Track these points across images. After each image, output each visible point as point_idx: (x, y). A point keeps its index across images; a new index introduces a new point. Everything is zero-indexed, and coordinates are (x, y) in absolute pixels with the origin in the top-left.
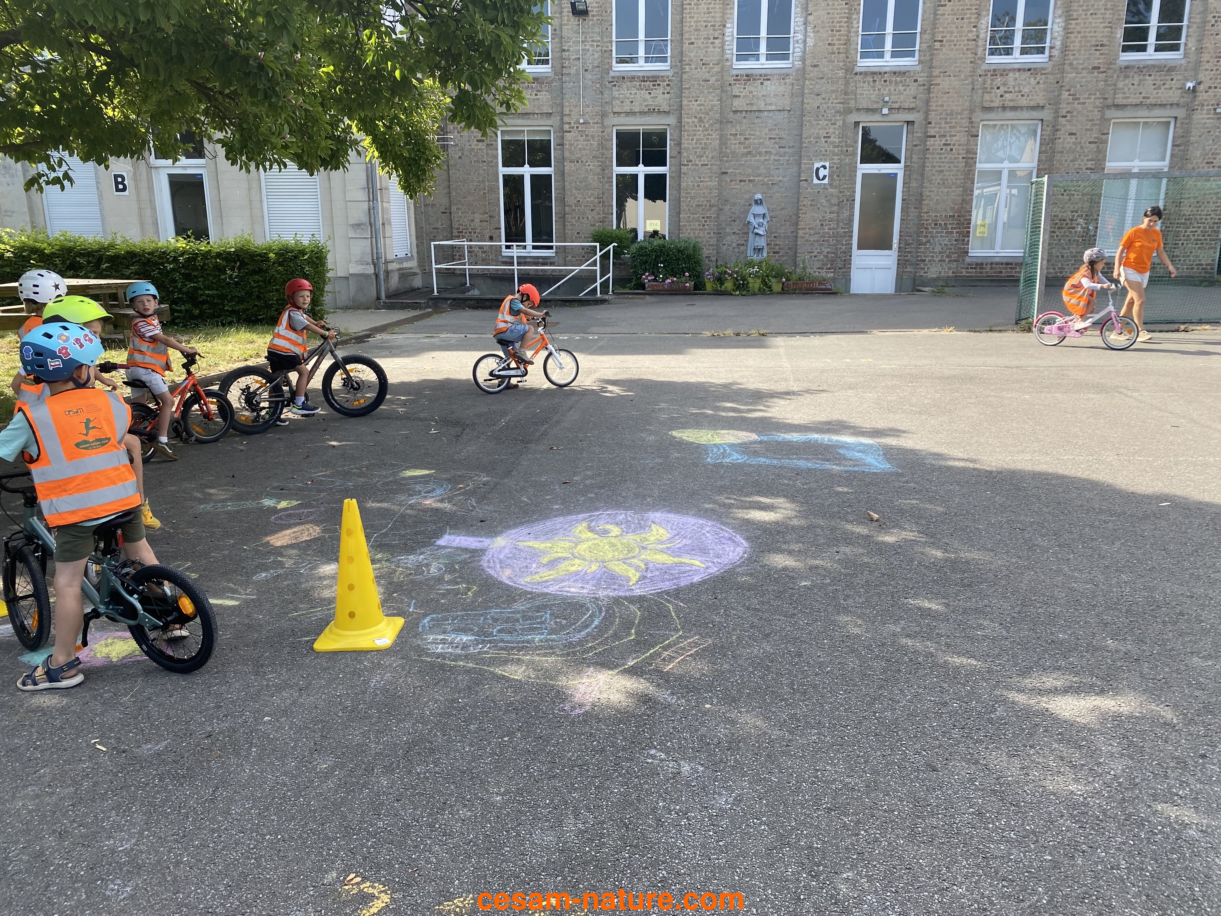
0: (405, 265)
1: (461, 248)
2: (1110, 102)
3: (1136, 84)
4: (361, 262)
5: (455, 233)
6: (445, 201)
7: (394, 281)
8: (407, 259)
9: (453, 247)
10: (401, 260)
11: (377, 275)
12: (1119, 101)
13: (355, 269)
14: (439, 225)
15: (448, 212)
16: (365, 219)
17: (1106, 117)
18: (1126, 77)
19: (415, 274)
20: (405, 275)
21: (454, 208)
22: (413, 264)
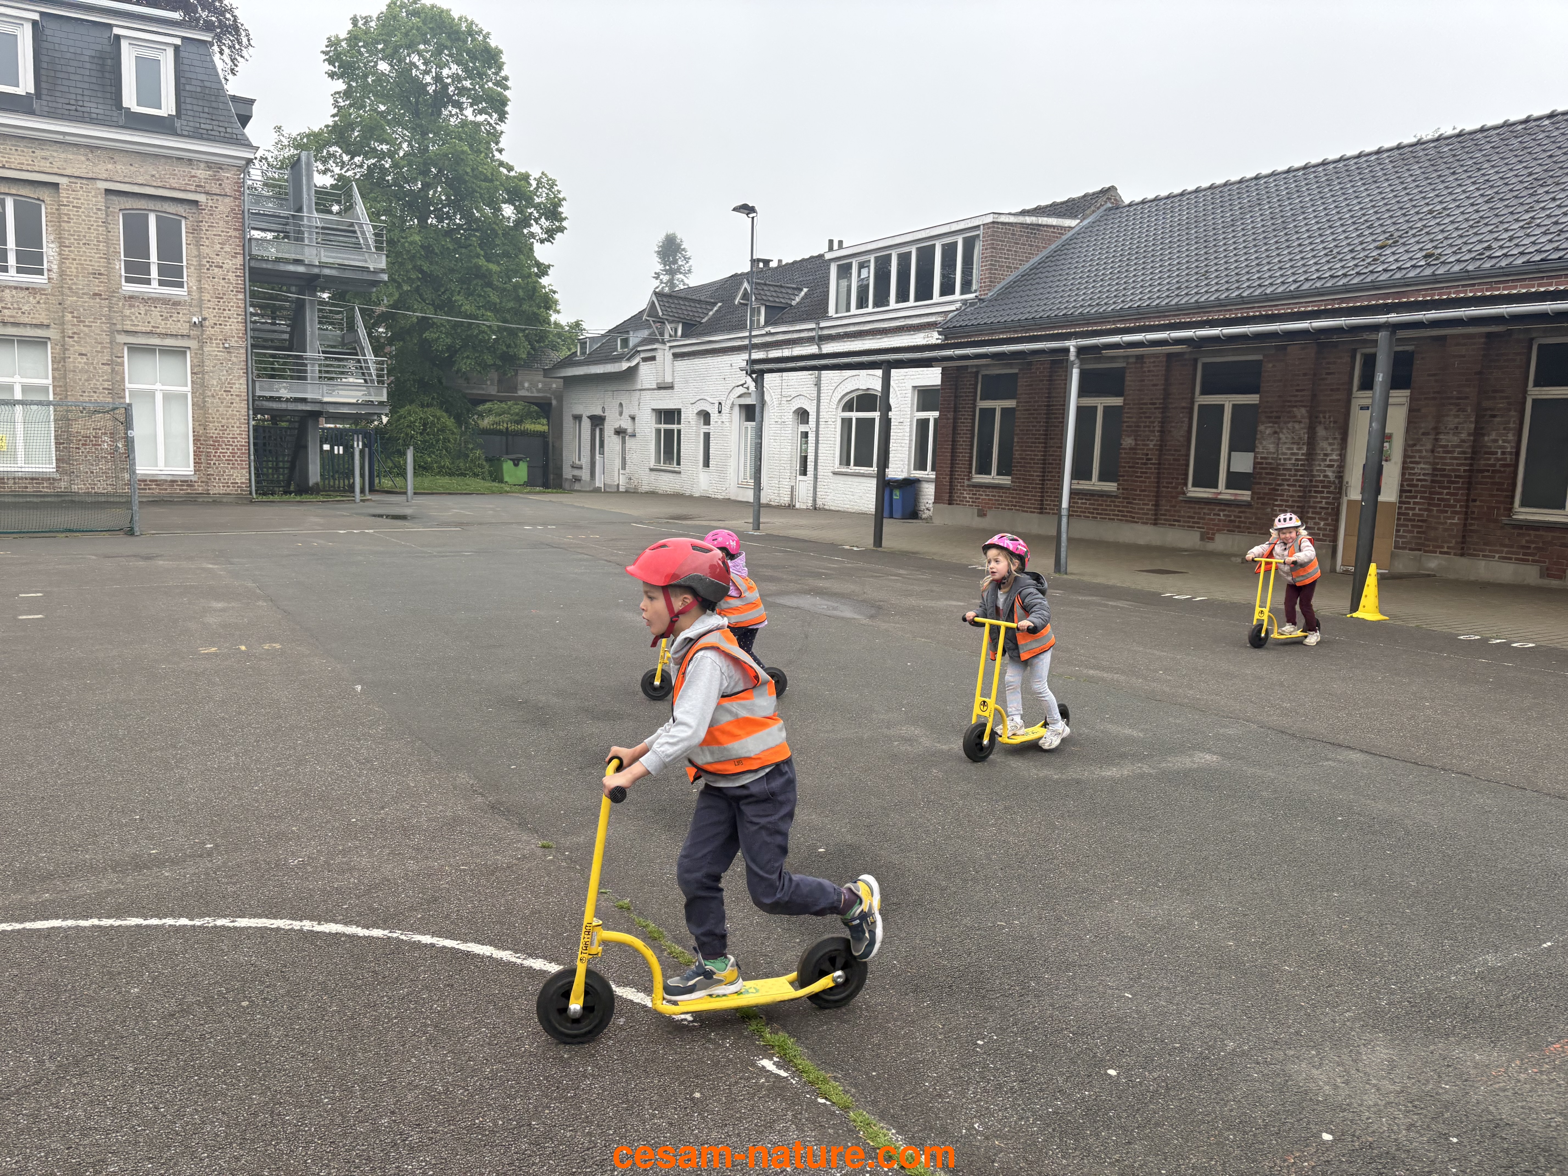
2: (119, 327)
3: (143, 313)
12: (129, 328)
17: (117, 341)
18: (131, 306)
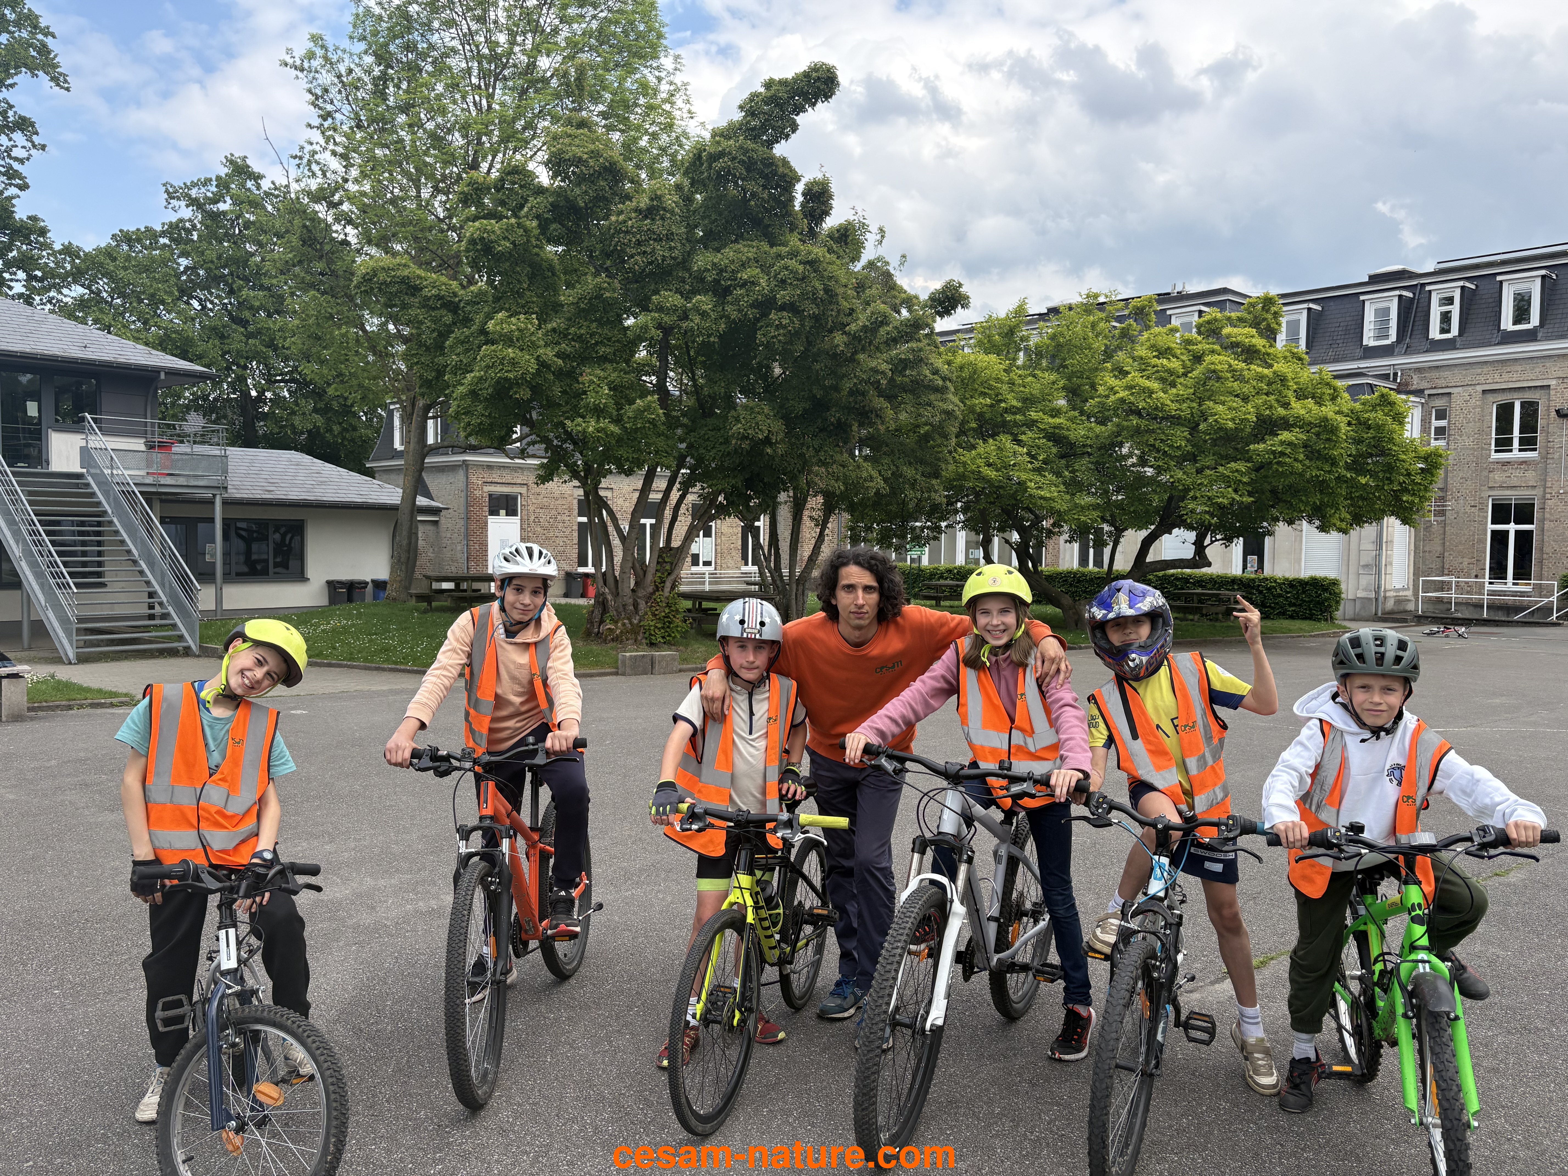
0: (1401, 594)
1: (1450, 583)
4: (1365, 590)
5: (1446, 572)
6: (1439, 549)
7: (1390, 605)
8: (1403, 589)
9: (1442, 582)
10: (1398, 590)
11: (1377, 599)
13: (1361, 594)
14: (1433, 566)
15: (1441, 556)
16: (1372, 562)
19: (1409, 601)
20: (1399, 601)
21: (1446, 554)
22: (1409, 593)
